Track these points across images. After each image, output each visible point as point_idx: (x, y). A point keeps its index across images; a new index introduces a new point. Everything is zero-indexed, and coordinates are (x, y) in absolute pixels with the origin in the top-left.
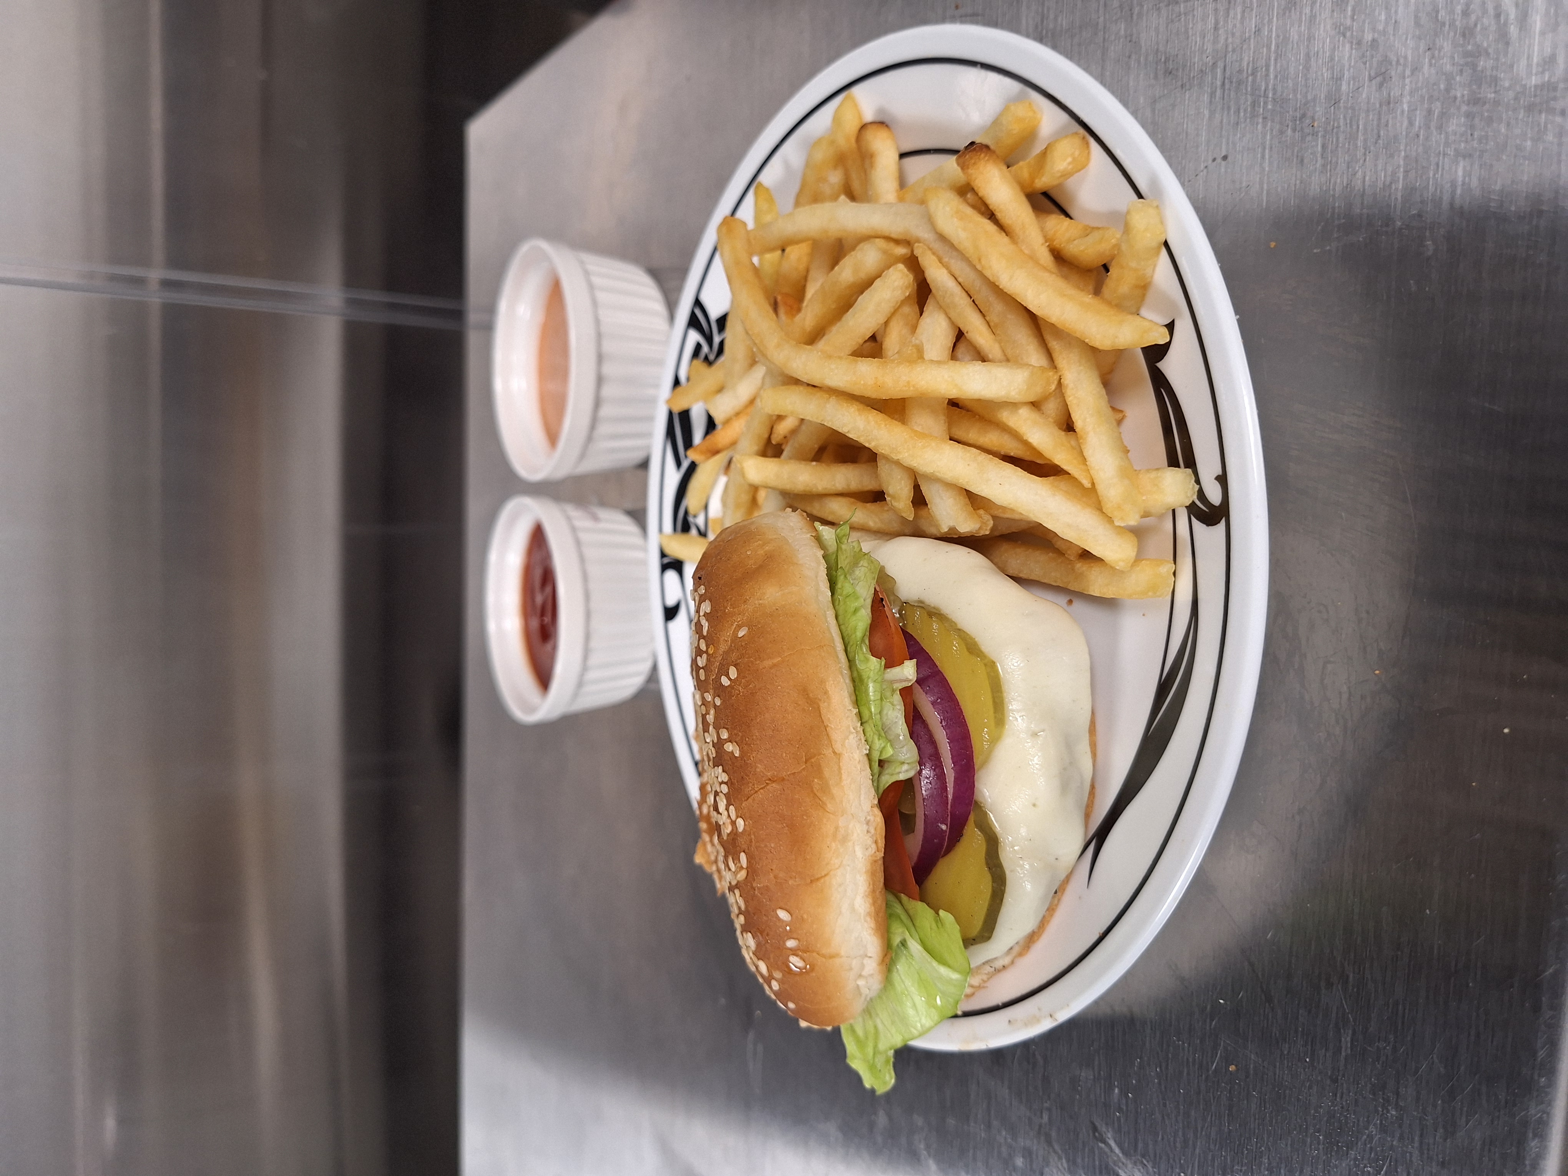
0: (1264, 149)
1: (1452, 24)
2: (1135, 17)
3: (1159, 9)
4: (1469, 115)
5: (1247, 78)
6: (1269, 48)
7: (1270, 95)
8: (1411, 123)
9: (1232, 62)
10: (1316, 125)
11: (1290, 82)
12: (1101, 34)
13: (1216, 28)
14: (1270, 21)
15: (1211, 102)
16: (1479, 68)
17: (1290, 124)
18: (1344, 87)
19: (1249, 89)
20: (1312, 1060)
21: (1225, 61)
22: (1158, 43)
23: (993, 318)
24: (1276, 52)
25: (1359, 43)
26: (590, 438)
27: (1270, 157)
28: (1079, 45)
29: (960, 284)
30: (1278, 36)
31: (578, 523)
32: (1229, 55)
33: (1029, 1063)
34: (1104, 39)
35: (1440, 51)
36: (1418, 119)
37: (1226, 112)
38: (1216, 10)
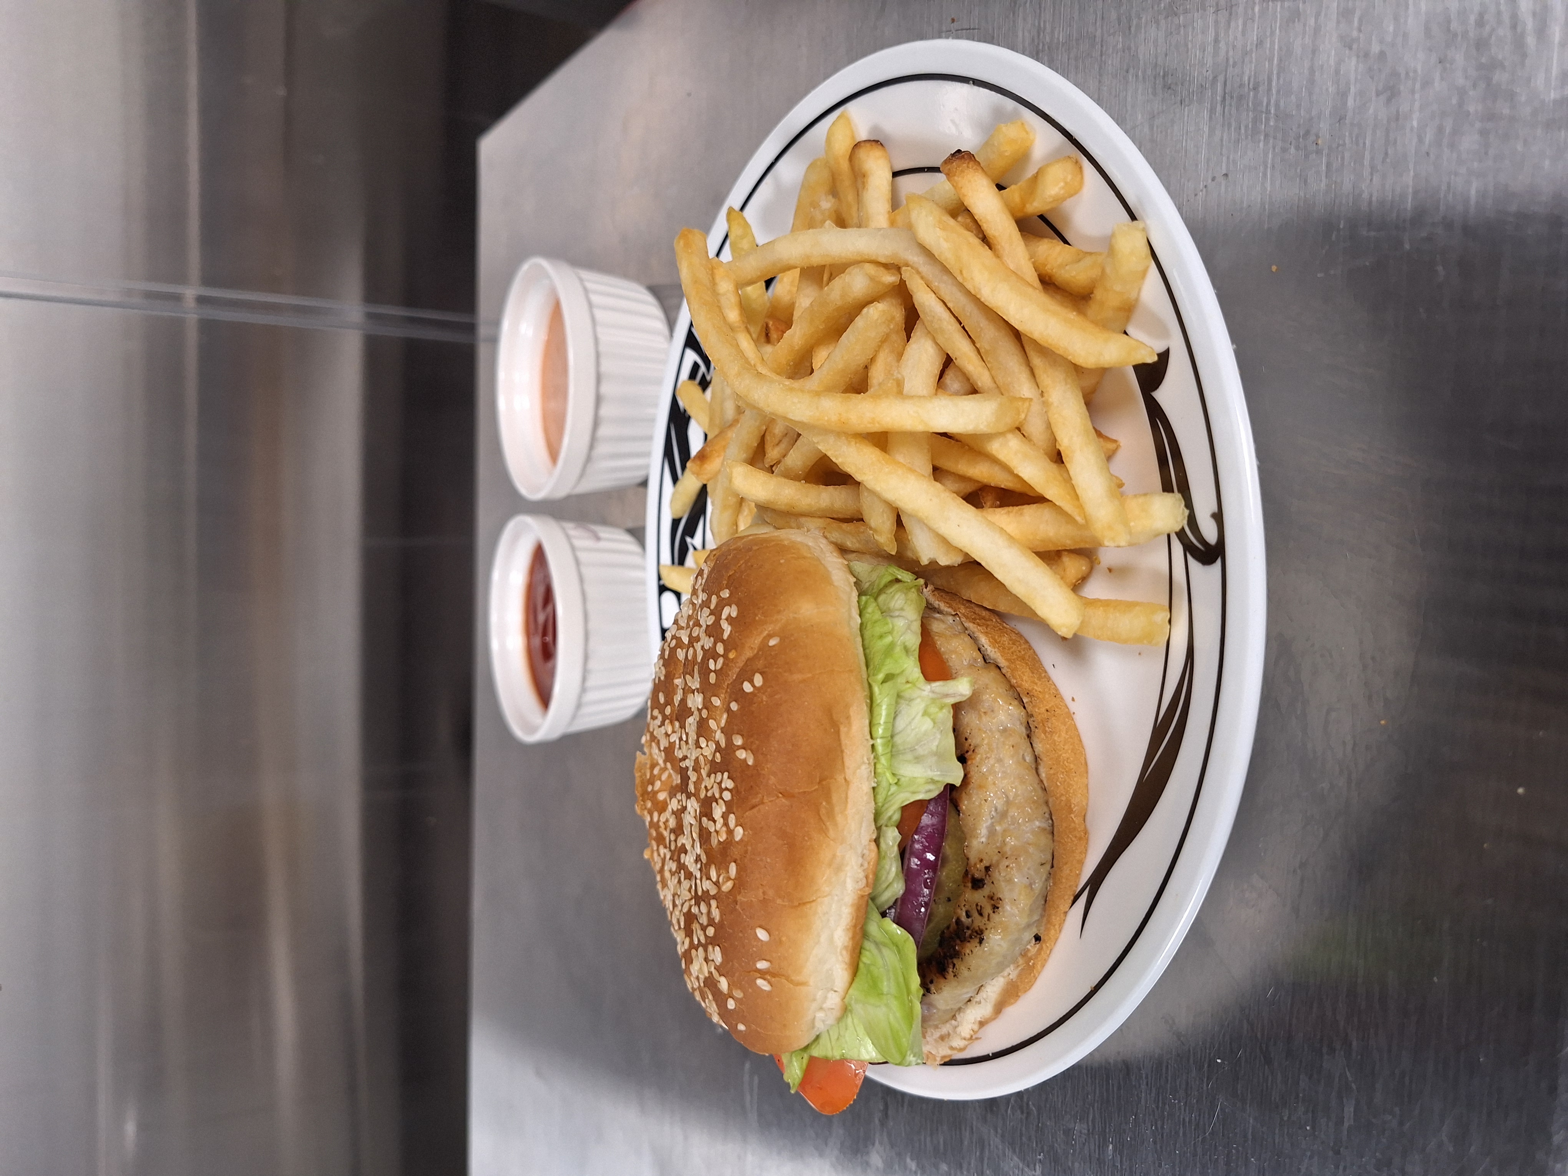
0: (1266, 167)
1: (1465, 33)
2: (1133, 29)
3: (1157, 22)
4: (1483, 133)
5: (1249, 93)
6: (1271, 60)
7: (1272, 111)
8: (1421, 140)
9: (1232, 76)
10: (1320, 142)
11: (1293, 97)
12: (1098, 47)
13: (1216, 41)
14: (1272, 33)
15: (1211, 118)
16: (1494, 82)
17: (1294, 142)
18: (1350, 102)
19: (1250, 104)
20: (1313, 1128)
21: (1226, 75)
22: (1156, 58)
23: (983, 344)
24: (1279, 65)
25: (1366, 55)
26: (589, 459)
27: (1272, 176)
28: (1076, 59)
29: (949, 309)
30: (1280, 49)
31: (577, 543)
32: (1230, 69)
33: (1022, 1113)
34: (1102, 51)
35: (1451, 64)
36: (1428, 136)
37: (1226, 129)
38: (1216, 22)
